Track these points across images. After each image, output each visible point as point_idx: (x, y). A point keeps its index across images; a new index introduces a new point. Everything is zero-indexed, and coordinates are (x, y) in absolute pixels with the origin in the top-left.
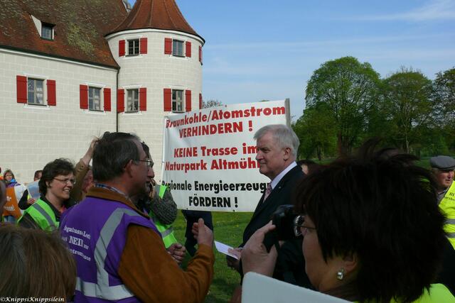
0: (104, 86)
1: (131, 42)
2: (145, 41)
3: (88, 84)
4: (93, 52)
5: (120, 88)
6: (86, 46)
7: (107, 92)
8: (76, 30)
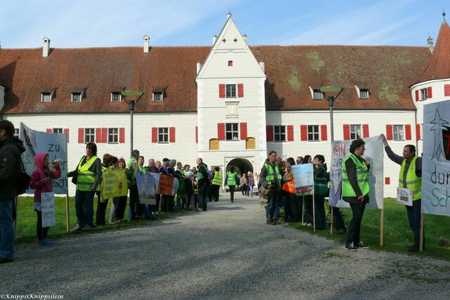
0: (405, 123)
1: (422, 90)
2: (430, 89)
3: (392, 123)
4: (398, 101)
5: (418, 123)
6: (392, 98)
7: (408, 127)
8: (386, 89)
